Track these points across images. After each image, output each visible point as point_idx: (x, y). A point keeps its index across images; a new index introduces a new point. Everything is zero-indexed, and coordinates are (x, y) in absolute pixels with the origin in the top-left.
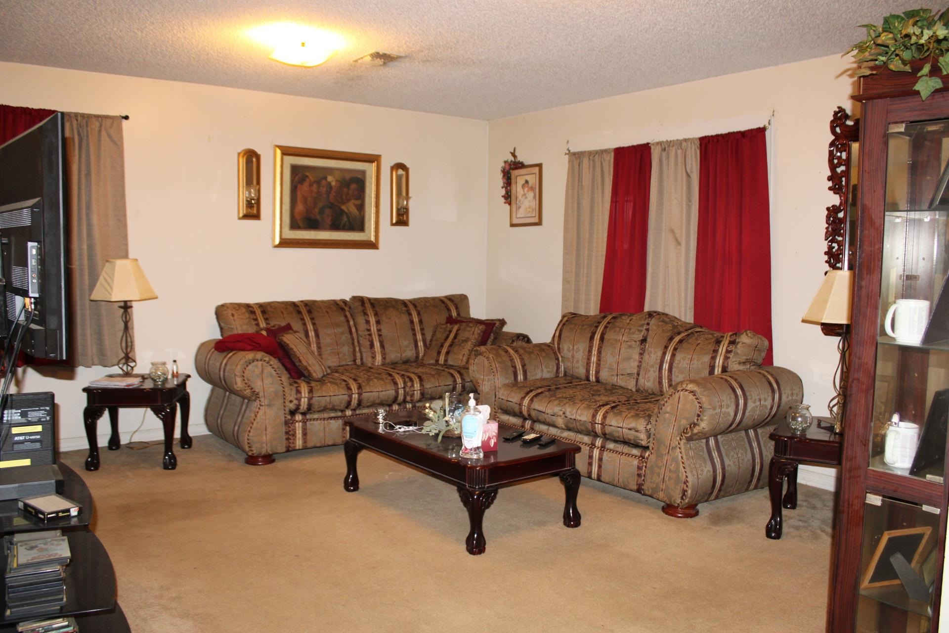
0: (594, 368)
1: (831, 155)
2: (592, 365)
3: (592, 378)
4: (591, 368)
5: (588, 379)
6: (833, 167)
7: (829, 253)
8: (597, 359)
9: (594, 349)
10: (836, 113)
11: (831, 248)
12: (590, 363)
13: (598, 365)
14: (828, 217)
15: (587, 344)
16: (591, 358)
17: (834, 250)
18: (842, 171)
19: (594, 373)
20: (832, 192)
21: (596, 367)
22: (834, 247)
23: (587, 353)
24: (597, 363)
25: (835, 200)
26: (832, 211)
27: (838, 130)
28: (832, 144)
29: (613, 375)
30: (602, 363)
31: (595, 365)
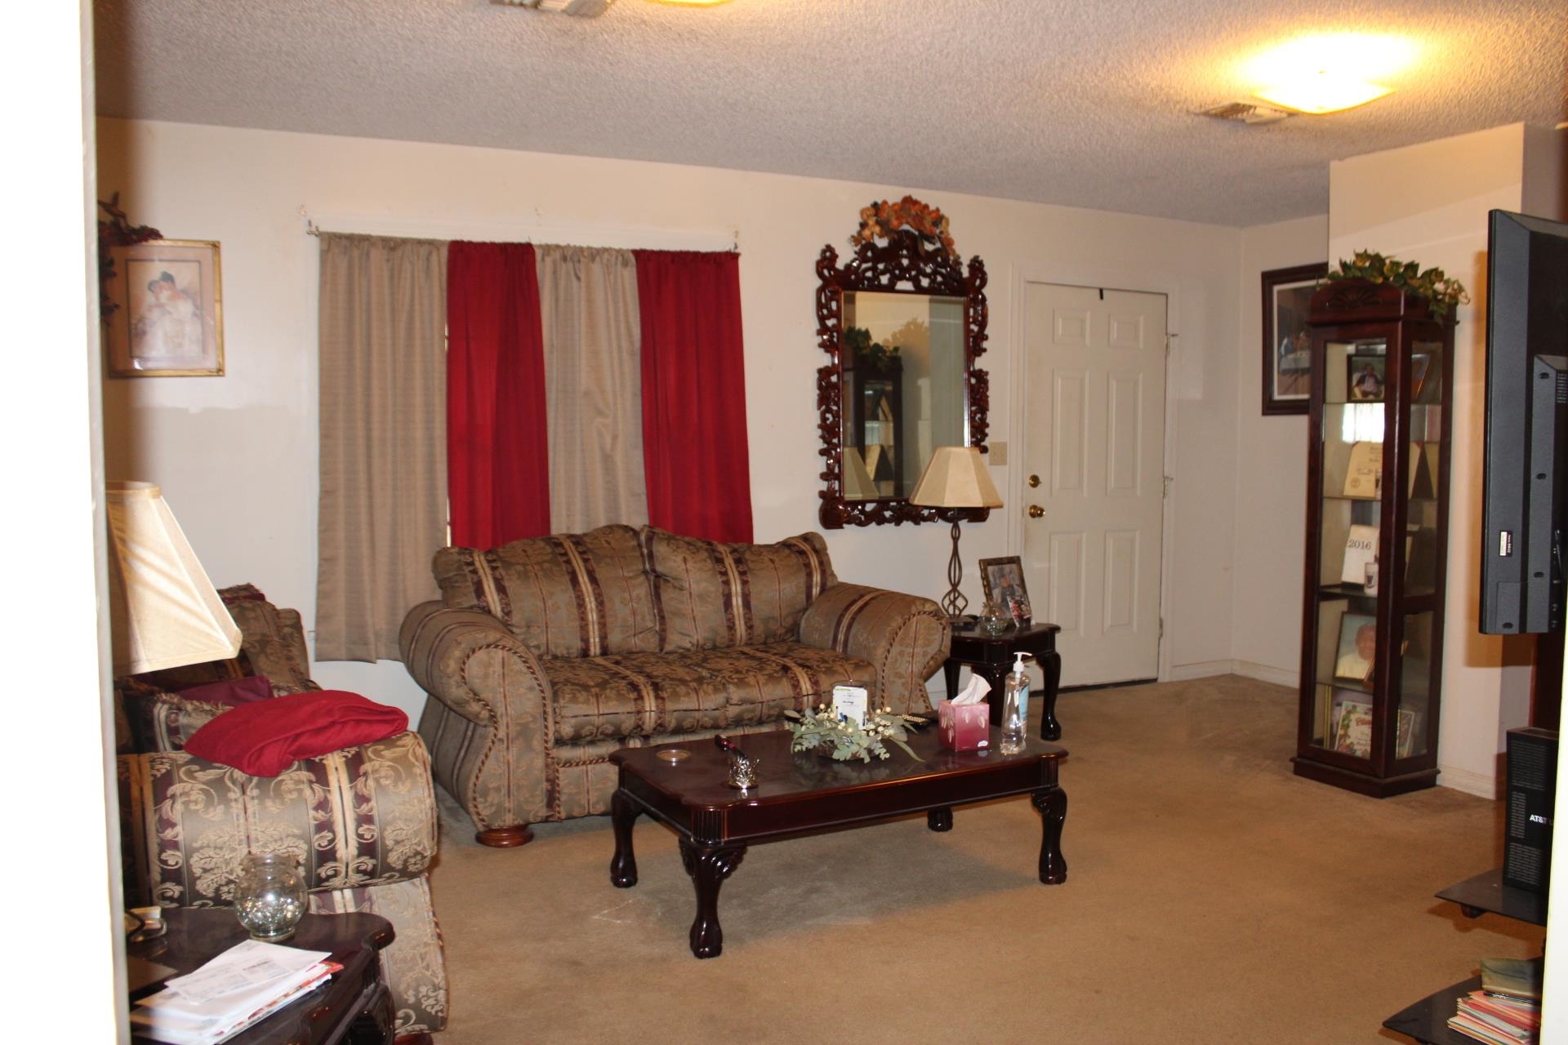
0: (597, 633)
1: (820, 306)
2: (591, 628)
3: (595, 649)
4: (591, 634)
5: (585, 653)
6: (822, 319)
7: (823, 426)
8: (597, 615)
9: (587, 599)
10: (824, 252)
11: (824, 419)
12: (587, 625)
13: (603, 625)
14: (820, 380)
15: (571, 593)
16: (587, 616)
17: (828, 422)
18: (834, 326)
19: (597, 640)
20: (822, 350)
21: (600, 630)
22: (828, 419)
23: (575, 611)
24: (599, 623)
25: (825, 360)
26: (824, 373)
27: (826, 272)
28: (820, 291)
29: (628, 637)
30: (609, 620)
31: (596, 627)
